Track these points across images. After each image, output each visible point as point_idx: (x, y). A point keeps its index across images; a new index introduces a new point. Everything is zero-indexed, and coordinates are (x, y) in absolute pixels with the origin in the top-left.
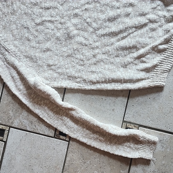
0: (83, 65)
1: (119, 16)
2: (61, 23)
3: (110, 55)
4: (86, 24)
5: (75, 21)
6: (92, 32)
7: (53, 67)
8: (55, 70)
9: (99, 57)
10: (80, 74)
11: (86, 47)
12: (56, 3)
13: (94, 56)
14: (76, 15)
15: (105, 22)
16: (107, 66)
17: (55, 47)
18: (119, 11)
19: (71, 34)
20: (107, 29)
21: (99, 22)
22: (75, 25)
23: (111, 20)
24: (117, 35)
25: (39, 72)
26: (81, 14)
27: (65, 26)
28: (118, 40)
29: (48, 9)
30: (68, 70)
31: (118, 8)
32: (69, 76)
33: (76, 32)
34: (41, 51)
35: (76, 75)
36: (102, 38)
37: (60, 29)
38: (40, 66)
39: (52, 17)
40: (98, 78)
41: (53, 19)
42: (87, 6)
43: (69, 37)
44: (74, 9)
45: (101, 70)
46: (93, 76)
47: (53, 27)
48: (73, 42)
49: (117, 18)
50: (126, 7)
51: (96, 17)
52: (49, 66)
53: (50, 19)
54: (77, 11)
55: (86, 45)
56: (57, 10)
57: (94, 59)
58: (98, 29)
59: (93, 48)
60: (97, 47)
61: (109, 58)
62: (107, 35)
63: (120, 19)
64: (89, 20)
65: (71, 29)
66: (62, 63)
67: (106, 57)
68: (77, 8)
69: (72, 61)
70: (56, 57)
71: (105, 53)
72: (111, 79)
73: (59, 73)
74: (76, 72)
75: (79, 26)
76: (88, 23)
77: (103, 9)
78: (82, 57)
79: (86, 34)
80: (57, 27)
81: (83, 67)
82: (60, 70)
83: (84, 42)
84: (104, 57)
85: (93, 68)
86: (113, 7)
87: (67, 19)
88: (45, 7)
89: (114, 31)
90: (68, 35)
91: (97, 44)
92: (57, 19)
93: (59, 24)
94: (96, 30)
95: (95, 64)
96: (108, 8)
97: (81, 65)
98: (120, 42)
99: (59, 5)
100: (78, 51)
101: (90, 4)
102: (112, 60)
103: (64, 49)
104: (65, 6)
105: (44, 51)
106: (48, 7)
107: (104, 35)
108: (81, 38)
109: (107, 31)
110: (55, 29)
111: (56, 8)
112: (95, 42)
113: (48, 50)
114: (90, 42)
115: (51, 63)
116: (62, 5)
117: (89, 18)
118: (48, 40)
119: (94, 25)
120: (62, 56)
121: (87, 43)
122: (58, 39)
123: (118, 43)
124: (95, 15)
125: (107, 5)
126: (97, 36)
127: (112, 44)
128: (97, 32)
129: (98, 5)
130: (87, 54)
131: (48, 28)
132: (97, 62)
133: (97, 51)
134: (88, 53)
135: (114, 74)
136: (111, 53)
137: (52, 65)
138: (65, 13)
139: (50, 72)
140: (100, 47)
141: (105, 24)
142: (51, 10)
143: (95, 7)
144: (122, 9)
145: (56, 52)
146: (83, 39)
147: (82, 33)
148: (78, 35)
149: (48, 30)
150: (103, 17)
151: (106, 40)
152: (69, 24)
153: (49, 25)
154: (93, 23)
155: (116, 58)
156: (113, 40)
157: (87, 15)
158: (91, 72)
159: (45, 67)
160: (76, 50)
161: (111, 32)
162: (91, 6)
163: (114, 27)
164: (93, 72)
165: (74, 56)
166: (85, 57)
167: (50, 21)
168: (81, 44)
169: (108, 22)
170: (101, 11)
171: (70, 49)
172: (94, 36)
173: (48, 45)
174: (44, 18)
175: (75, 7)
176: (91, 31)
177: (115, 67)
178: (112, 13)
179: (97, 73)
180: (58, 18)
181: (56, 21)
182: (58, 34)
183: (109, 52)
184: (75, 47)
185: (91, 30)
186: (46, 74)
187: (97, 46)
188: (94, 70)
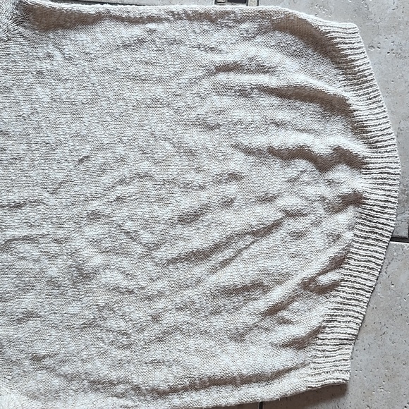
0: (128, 347)
1: (205, 208)
2: (56, 241)
3: (197, 311)
4: (123, 237)
5: (94, 231)
6: (142, 257)
7: (47, 362)
8: (54, 370)
9: (170, 319)
10: (121, 374)
11: (132, 298)
12: (38, 189)
13: (156, 319)
14: (95, 216)
15: (173, 225)
16: (191, 342)
17: (46, 306)
18: (204, 195)
19: (88, 267)
20: (181, 243)
21: (158, 228)
22: (95, 242)
23: (189, 219)
24: (208, 256)
25: (10, 377)
26: (108, 211)
27: (67, 247)
28: (214, 270)
29: (18, 206)
30: (89, 366)
31: (202, 188)
32: (94, 382)
33: (98, 260)
34: (11, 322)
35: (114, 376)
36: (171, 267)
37: (56, 256)
38: (10, 362)
39: (31, 226)
40: (171, 378)
41: (34, 232)
42: (120, 190)
43: (83, 275)
44: (87, 200)
45: (176, 354)
46: (158, 373)
47: (36, 254)
48: (95, 286)
49: (202, 214)
50: (220, 182)
51: (148, 216)
52: (36, 359)
53: (25, 232)
54: (95, 205)
55: (131, 292)
56: (42, 207)
57: (156, 327)
58: (157, 246)
59: (150, 298)
60: (161, 294)
61: (194, 320)
62: (181, 258)
63: (209, 216)
64: (129, 225)
65: (85, 253)
66: (72, 347)
67: (188, 319)
68: (94, 198)
69: (98, 339)
70: (53, 332)
71: (182, 309)
72: (205, 379)
73: (65, 376)
74: (112, 367)
75: (107, 244)
76: (127, 233)
77: (163, 192)
78: (123, 324)
79: (126, 263)
80: (47, 253)
81: (128, 353)
82: (67, 369)
83: (124, 283)
84: (181, 317)
85: (157, 352)
86: (187, 186)
87: (71, 229)
88: (9, 205)
89: (200, 247)
90: (79, 269)
91: (159, 285)
92: (44, 231)
93: (52, 244)
94: (151, 248)
95: (160, 340)
96: (176, 189)
97: (124, 347)
98: (219, 273)
99: (46, 194)
100: (112, 309)
101: (128, 184)
102: (203, 324)
103: (74, 308)
104: (63, 193)
105: (19, 321)
106: (18, 201)
107: (173, 261)
108: (115, 273)
109: (181, 248)
110: (43, 258)
111: (38, 202)
112: (152, 280)
113: (29, 315)
114: (141, 283)
115: (43, 353)
116: (54, 192)
117: (131, 219)
118: (27, 288)
119: (146, 236)
120: (68, 328)
121: (131, 284)
122: (52, 282)
123: (213, 278)
124: (143, 210)
125: (173, 182)
126: (157, 265)
127: (198, 282)
128: (154, 253)
129: (149, 184)
130: (135, 316)
131: (24, 258)
132: (164, 333)
133: (160, 304)
134: (140, 313)
135: (212, 362)
136: (198, 306)
137: (44, 357)
138: (65, 214)
139: (42, 375)
140: (167, 293)
141: (172, 232)
142: (26, 209)
143: (141, 191)
144: (212, 190)
145: (52, 317)
146: (120, 277)
147: (115, 259)
148: (106, 267)
149: (23, 263)
150: (165, 213)
151: (182, 273)
152: (78, 242)
153: (25, 248)
154: (142, 232)
155: (213, 319)
156: (199, 270)
157: (121, 213)
158: (152, 362)
159: (27, 362)
160: (104, 307)
161: (192, 252)
162: (131, 189)
163: (197, 239)
164: (156, 363)
165: (102, 323)
166: (130, 324)
167: (26, 239)
168: (116, 289)
169: (179, 226)
170: (159, 199)
171: (88, 307)
172: (149, 265)
173: (28, 302)
174: (10, 234)
175: (89, 195)
176: (140, 252)
177: (213, 343)
178: (187, 203)
179: (167, 363)
180: (47, 228)
181: (43, 236)
182: (53, 271)
183: (194, 303)
184: (102, 300)
185: (139, 250)
186: (32, 383)
187: (158, 292)
188: (159, 357)
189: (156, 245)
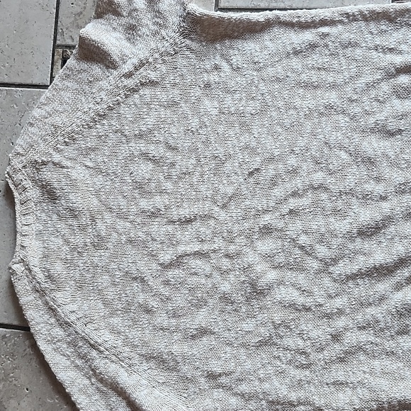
0: (308, 366)
1: (388, 220)
2: (227, 256)
3: (382, 330)
4: (297, 251)
5: (266, 245)
6: (319, 272)
7: (223, 380)
8: (230, 389)
9: (352, 338)
10: (302, 394)
11: (310, 315)
12: (208, 204)
13: (336, 337)
14: (267, 231)
15: (352, 239)
16: (376, 363)
17: (220, 323)
18: (386, 206)
19: (262, 283)
20: (361, 258)
21: (335, 242)
22: (268, 257)
23: (370, 232)
24: (392, 272)
25: (186, 395)
26: (281, 225)
27: (239, 263)
28: (399, 287)
29: (189, 221)
30: (266, 386)
31: (384, 198)
32: (272, 402)
33: (272, 275)
34: (185, 338)
35: (293, 396)
36: (351, 284)
37: (227, 272)
38: (186, 380)
39: (202, 241)
40: (357, 401)
41: (206, 247)
42: (293, 203)
43: (256, 291)
44: (259, 214)
45: (360, 376)
46: (341, 395)
47: (208, 269)
48: (269, 302)
49: (385, 226)
50: (403, 192)
51: (323, 230)
52: (212, 376)
53: (197, 247)
54: (266, 219)
55: (308, 309)
56: (212, 222)
57: (337, 346)
58: (335, 261)
59: (329, 316)
60: (340, 312)
61: (378, 340)
62: (362, 274)
63: (392, 229)
64: (303, 240)
65: (259, 268)
66: (248, 365)
67: (372, 338)
68: (266, 211)
69: (275, 357)
70: (228, 349)
71: (364, 328)
72: (395, 403)
73: (243, 395)
74: (291, 387)
75: (281, 259)
76: (302, 248)
77: (340, 204)
78: (300, 342)
79: (301, 279)
80: (219, 269)
81: (307, 373)
82: (244, 388)
83: (301, 300)
84: (364, 337)
85: (339, 373)
86: (366, 198)
87: (243, 244)
88: (180, 219)
89: (383, 262)
90: (253, 285)
91: (339, 302)
92: (216, 246)
93: (224, 259)
94: (327, 264)
95: (342, 360)
96: (354, 200)
97: (302, 367)
98: (405, 289)
99: (216, 209)
100: (288, 327)
101: (300, 196)
102: (390, 345)
103: (248, 325)
104: (233, 208)
105: (193, 337)
106: (188, 217)
107: (353, 277)
108: (291, 290)
109: (361, 263)
110: (215, 274)
111: (208, 217)
112: (330, 297)
113: (203, 332)
114: (318, 300)
115: (219, 370)
116: (224, 206)
117: (306, 233)
118: (202, 302)
119: (322, 251)
120: (243, 345)
121: (309, 302)
122: (226, 299)
123: (399, 296)
124: (318, 224)
125: (351, 193)
126: (335, 281)
127: (382, 299)
128: (331, 269)
129: (324, 196)
130: (314, 334)
131: (196, 274)
132: (346, 353)
133: (340, 323)
134: (319, 332)
135: (402, 385)
136: (382, 325)
137: (220, 375)
138: (236, 228)
139: (219, 394)
140: (348, 311)
141: (351, 246)
142: (197, 224)
143: (315, 203)
144: (395, 201)
145: (227, 334)
146: (296, 293)
147: (289, 275)
148: (281, 283)
149: (195, 278)
150: (342, 226)
151: (361, 289)
152: (251, 257)
153: (196, 263)
154: (318, 246)
155: (400, 339)
156: (383, 287)
157: (295, 227)
158: (334, 384)
159: (203, 380)
160: (280, 324)
161: (375, 268)
162: (305, 201)
163: (380, 254)
164: (338, 384)
165: (278, 341)
166: (308, 343)
167: (199, 254)
168: (292, 306)
169: (358, 240)
170: (336, 212)
171: (263, 324)
172: (327, 281)
173: (201, 318)
174: (181, 249)
175: (260, 209)
176: (316, 267)
177: (401, 365)
178: (366, 215)
179: (351, 385)
180: (219, 243)
181: (214, 251)
182: (225, 287)
183: (378, 322)
184: (277, 318)
185: (315, 265)
186: (208, 401)
187: (338, 309)
188: (342, 379)
189: (333, 260)
